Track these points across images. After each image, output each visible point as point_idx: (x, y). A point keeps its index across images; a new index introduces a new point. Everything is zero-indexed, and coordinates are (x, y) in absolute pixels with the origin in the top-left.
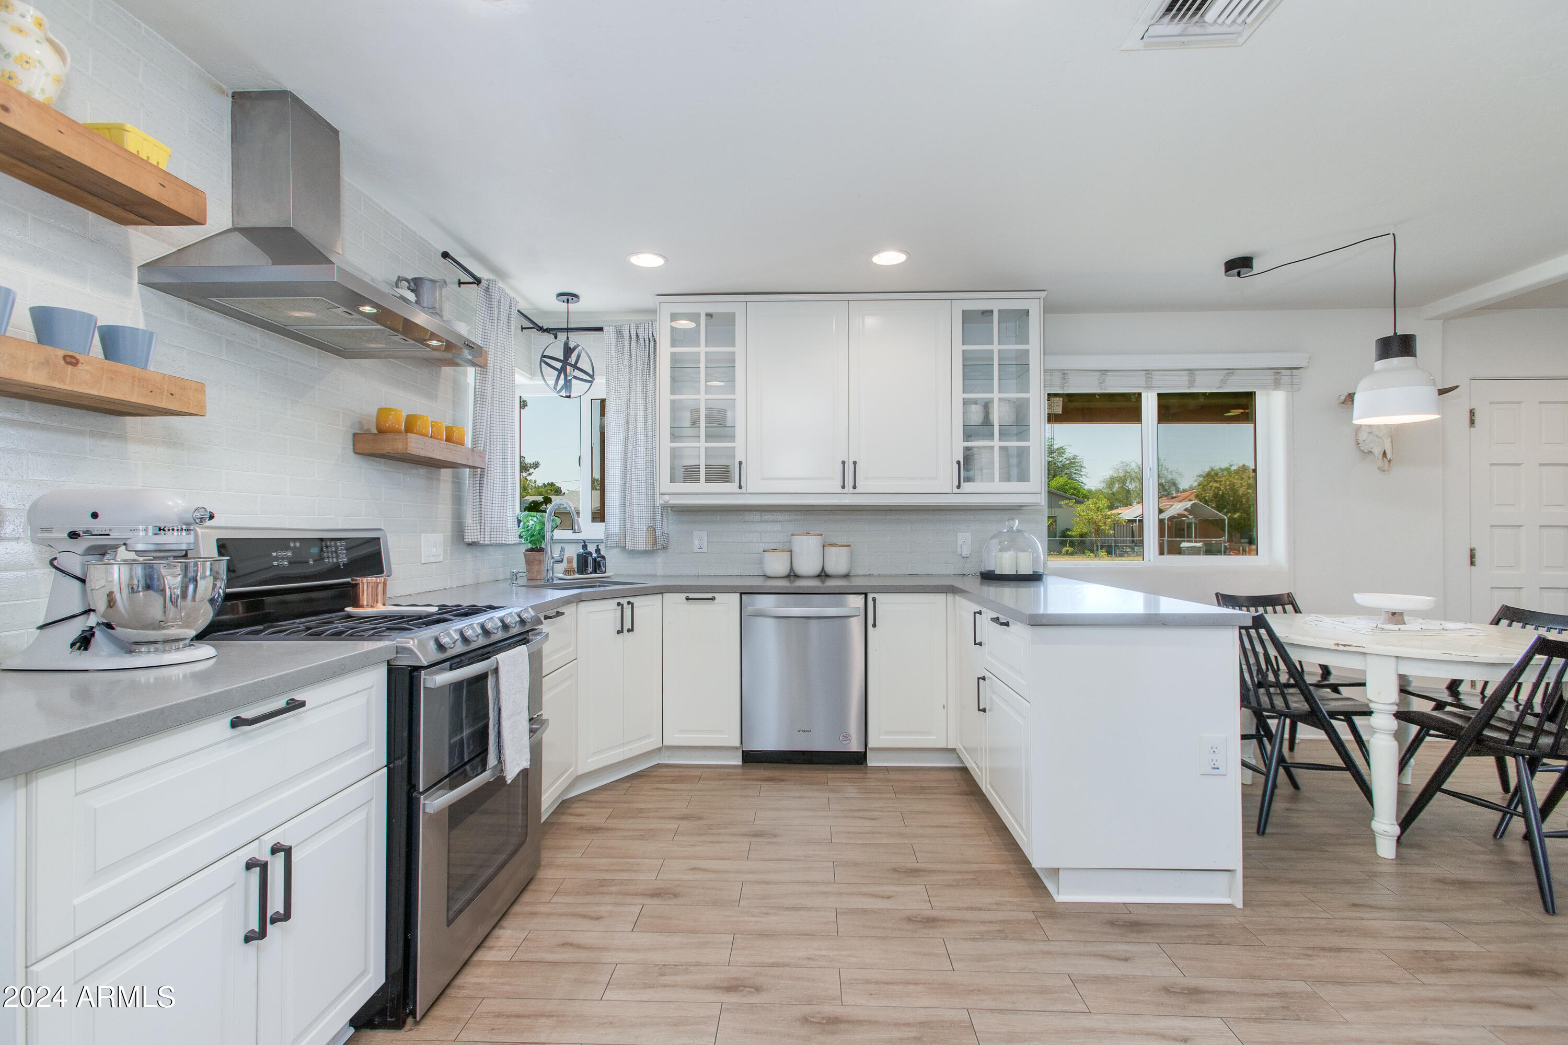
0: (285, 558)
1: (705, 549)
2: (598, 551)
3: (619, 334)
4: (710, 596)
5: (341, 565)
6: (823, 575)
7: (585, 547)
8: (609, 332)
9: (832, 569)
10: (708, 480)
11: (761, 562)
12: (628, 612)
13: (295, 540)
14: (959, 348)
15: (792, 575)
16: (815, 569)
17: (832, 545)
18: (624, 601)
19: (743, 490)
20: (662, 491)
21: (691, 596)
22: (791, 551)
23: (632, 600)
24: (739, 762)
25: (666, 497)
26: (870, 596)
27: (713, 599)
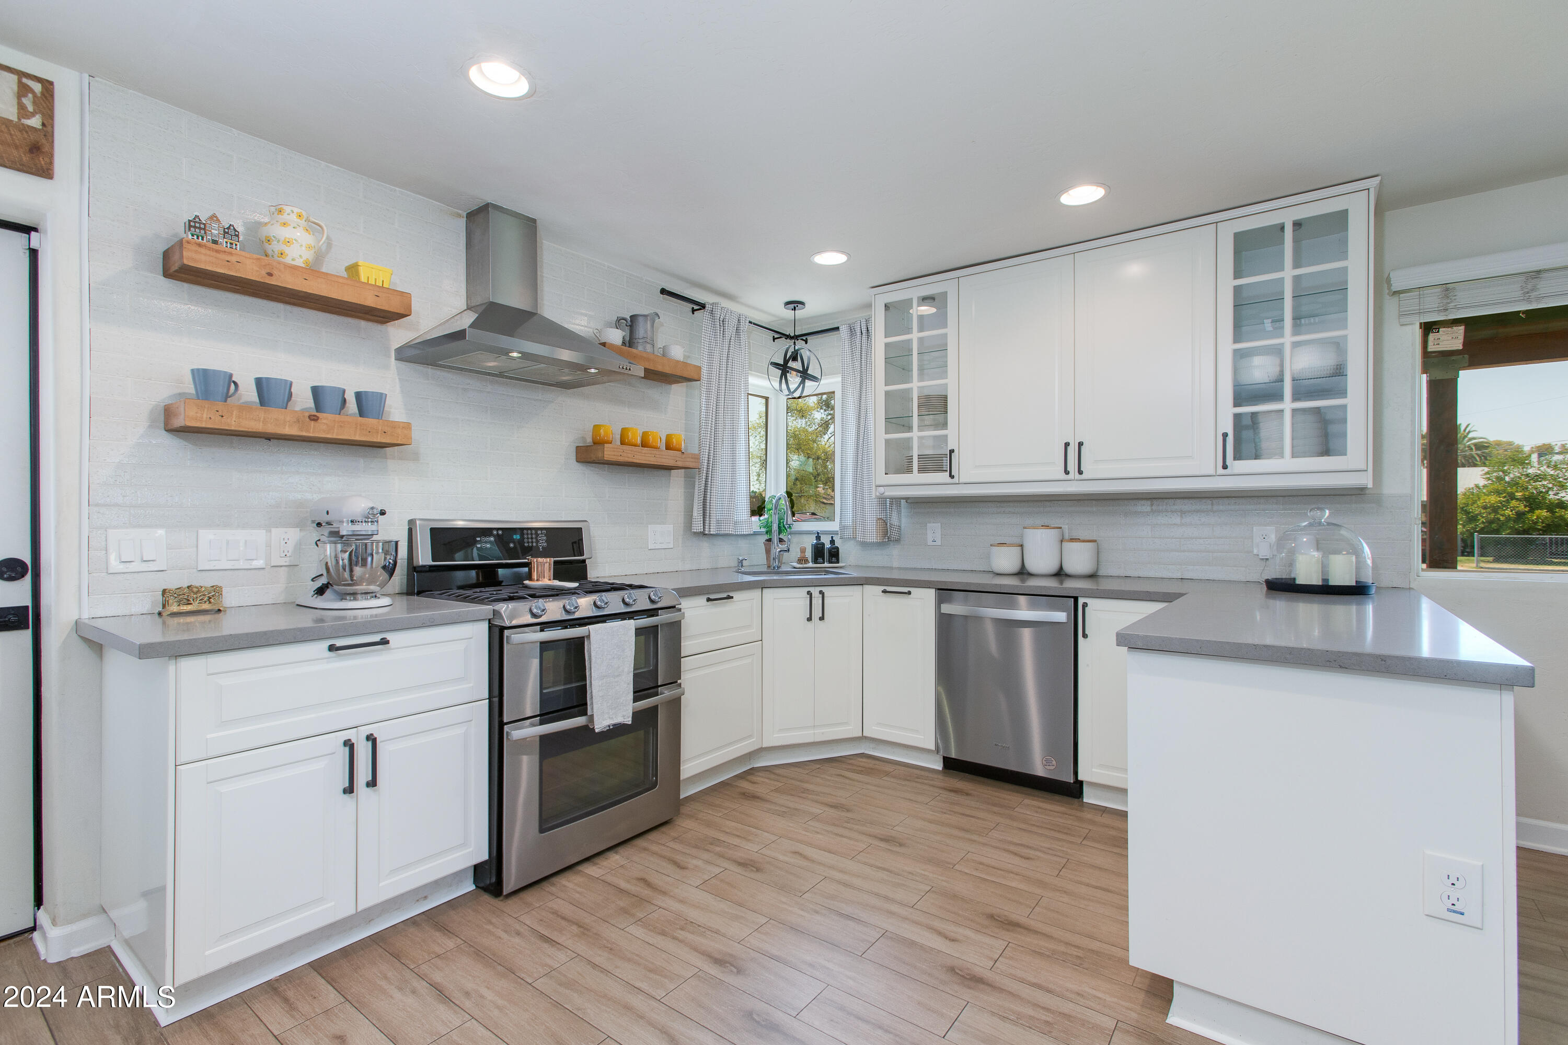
0: (488, 542)
1: (939, 543)
2: (832, 542)
3: (852, 331)
4: (906, 590)
5: (541, 548)
6: (1060, 574)
7: (818, 538)
8: (844, 330)
9: (1071, 566)
10: (921, 470)
11: (988, 557)
12: (817, 601)
13: (498, 529)
14: (1228, 284)
15: (1023, 573)
16: (1052, 567)
17: (1072, 540)
18: (815, 591)
19: (956, 480)
20: (878, 483)
21: (889, 589)
22: (1022, 546)
23: (823, 589)
24: (939, 766)
25: (882, 489)
26: (1081, 601)
27: (909, 593)
